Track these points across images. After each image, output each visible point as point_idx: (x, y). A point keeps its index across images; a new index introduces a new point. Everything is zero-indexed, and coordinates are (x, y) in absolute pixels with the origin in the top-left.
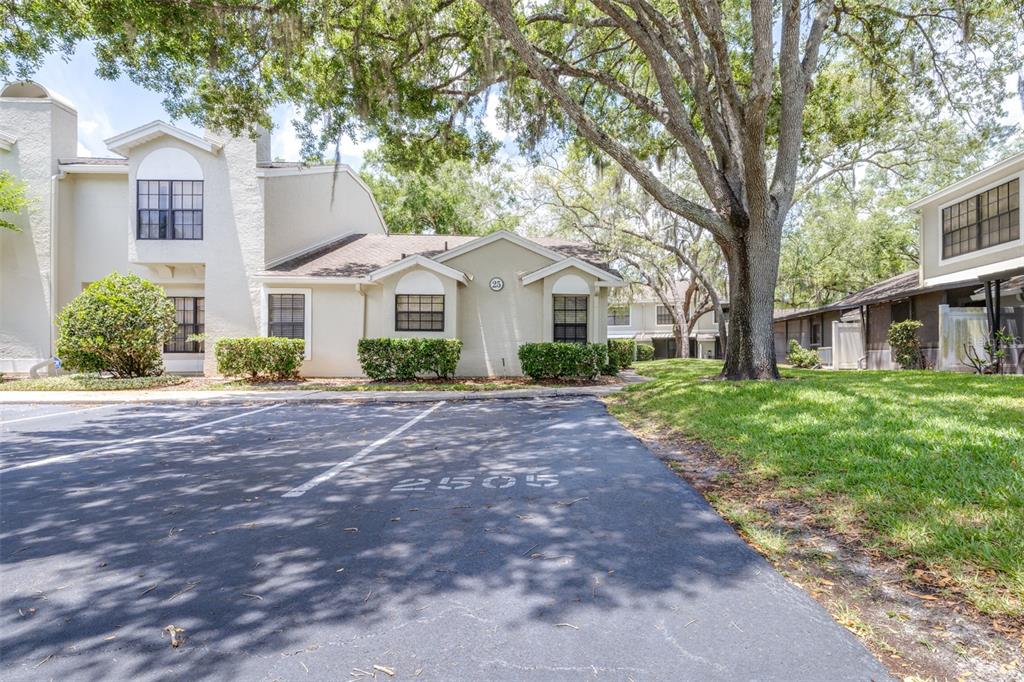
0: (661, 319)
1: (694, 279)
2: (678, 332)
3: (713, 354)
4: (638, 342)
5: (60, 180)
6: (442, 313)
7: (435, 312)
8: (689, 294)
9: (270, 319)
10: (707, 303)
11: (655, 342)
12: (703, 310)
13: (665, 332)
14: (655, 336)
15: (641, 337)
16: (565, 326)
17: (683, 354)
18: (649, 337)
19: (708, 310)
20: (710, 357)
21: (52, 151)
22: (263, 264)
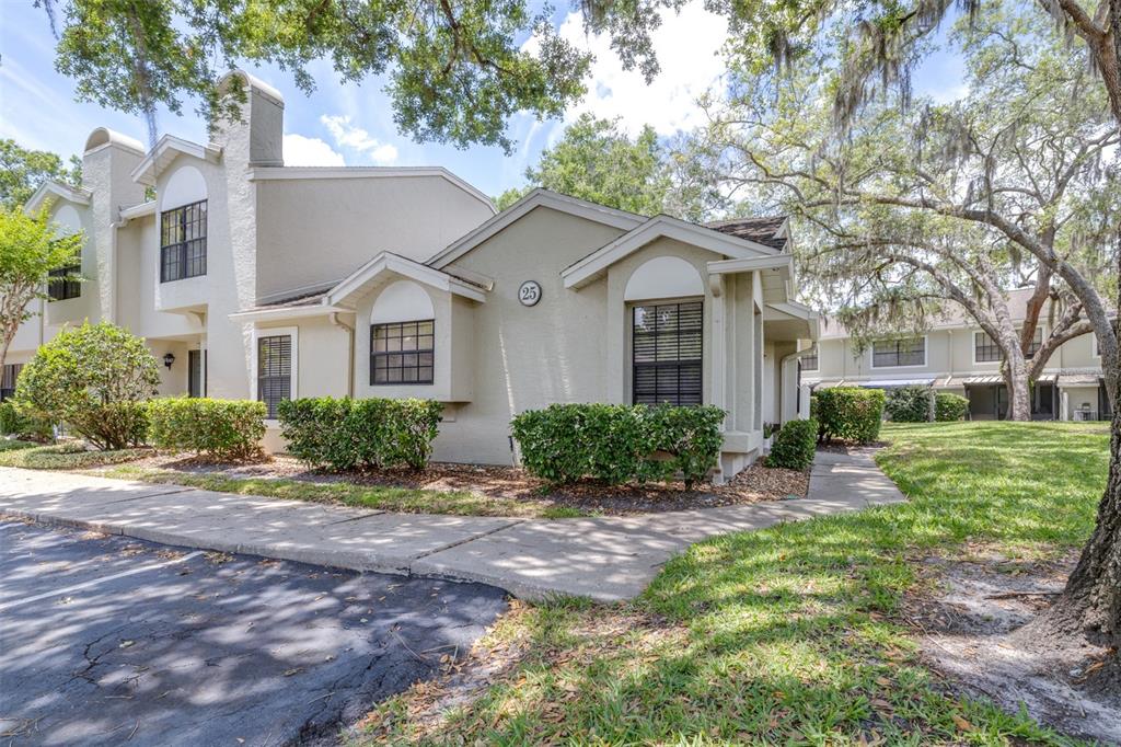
0: (982, 353)
1: (1045, 277)
2: (1007, 374)
3: (1094, 410)
4: (938, 391)
5: (119, 229)
6: (432, 352)
7: (423, 352)
8: (1034, 307)
9: (261, 371)
10: (1076, 318)
11: (970, 389)
12: (1070, 331)
13: (988, 373)
14: (971, 380)
15: (944, 383)
16: (657, 367)
17: (1017, 413)
18: (959, 382)
19: (1080, 332)
20: (1087, 417)
21: (112, 197)
22: (254, 299)
